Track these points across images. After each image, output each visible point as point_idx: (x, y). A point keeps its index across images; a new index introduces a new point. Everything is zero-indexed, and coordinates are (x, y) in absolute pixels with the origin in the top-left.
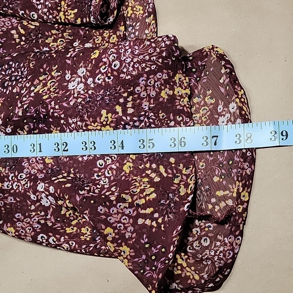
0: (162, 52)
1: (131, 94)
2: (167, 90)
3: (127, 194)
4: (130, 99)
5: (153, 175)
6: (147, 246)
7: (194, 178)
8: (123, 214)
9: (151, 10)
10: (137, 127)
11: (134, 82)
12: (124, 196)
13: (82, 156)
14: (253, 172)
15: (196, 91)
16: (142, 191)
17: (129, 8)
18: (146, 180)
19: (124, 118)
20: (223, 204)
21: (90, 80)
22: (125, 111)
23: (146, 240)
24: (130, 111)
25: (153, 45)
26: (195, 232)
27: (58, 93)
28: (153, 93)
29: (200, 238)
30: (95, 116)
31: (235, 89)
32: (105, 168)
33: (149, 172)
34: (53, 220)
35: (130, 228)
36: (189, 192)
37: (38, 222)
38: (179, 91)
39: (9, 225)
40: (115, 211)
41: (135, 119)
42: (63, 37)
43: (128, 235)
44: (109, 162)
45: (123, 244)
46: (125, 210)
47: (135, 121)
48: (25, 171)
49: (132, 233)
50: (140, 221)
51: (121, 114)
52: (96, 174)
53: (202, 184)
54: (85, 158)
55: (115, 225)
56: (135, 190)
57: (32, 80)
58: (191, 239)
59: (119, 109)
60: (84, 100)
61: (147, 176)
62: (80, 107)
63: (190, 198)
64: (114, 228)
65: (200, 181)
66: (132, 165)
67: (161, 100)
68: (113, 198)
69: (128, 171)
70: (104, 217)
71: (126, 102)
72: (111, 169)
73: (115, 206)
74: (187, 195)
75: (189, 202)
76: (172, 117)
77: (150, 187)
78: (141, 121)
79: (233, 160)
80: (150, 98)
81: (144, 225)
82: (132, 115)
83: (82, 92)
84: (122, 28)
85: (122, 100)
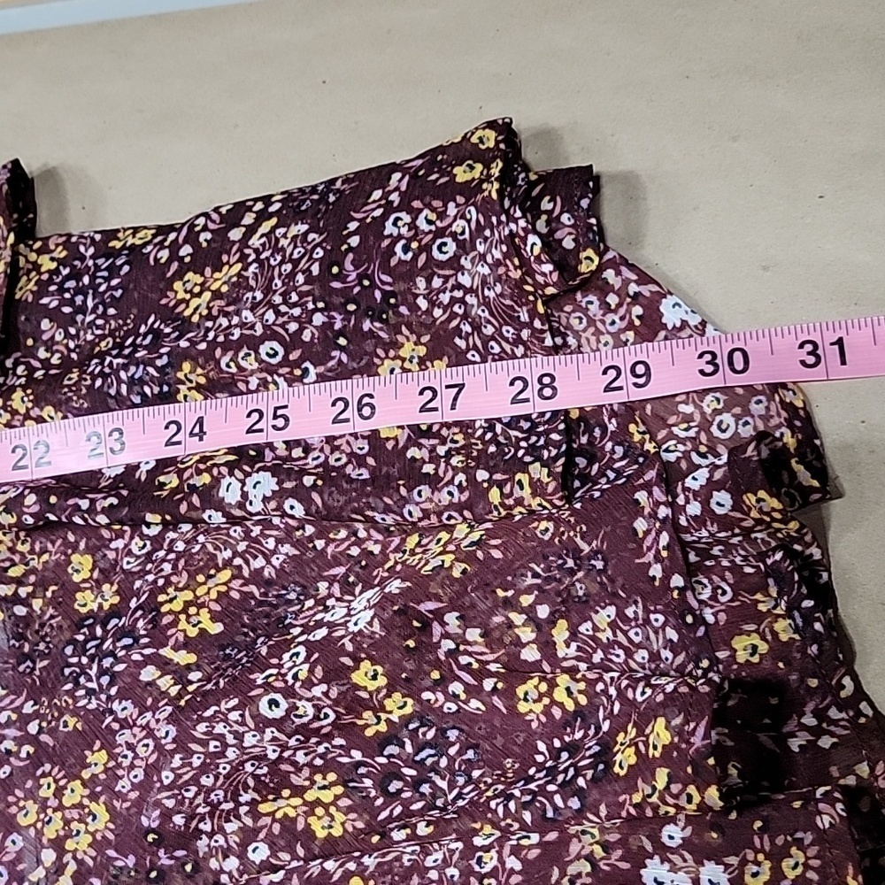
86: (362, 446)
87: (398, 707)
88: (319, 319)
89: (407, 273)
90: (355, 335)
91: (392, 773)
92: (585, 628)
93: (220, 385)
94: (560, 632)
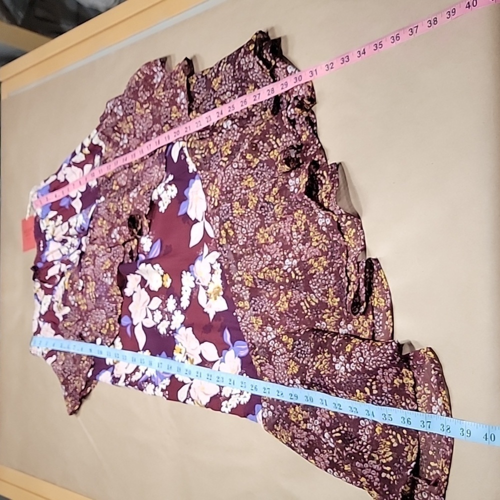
0: (388, 357)
1: (374, 380)
2: (398, 379)
3: (375, 453)
4: (374, 383)
5: (393, 440)
6: (387, 493)
7: (417, 449)
8: (372, 469)
9: (389, 305)
10: (380, 404)
11: (375, 372)
12: (373, 455)
13: (351, 415)
14: (452, 454)
15: (419, 382)
16: (385, 453)
17: (375, 299)
18: (388, 443)
19: (371, 397)
20: (434, 472)
21: (348, 365)
22: (371, 391)
23: (387, 489)
24: (375, 392)
25: (382, 351)
26: (418, 487)
27: (329, 371)
28: (389, 381)
29: (421, 492)
30: (354, 393)
31: (439, 389)
32: (365, 427)
33: (391, 437)
34: (337, 457)
35: (377, 479)
36: (413, 460)
37: (328, 459)
38: (405, 380)
39: (311, 458)
40: (367, 466)
41: (379, 398)
42: (333, 316)
43: (375, 484)
44: (367, 423)
45: (373, 489)
46: (373, 465)
47: (378, 400)
48: (318, 418)
49: (378, 482)
50: (383, 475)
51: (369, 394)
52: (360, 430)
53: (423, 454)
54: (353, 417)
55: (367, 476)
56: (380, 451)
57: (313, 357)
58: (416, 491)
59: (367, 390)
60: (345, 380)
61: (390, 440)
62: (343, 385)
63: (413, 465)
64: (367, 478)
65: (421, 451)
66: (381, 429)
67: (395, 386)
68: (366, 457)
69: (379, 433)
70: (359, 470)
71: (372, 385)
72: (369, 429)
73: (367, 462)
74: (412, 462)
75: (412, 468)
76: (403, 399)
77: (390, 451)
78: (383, 400)
79: (440, 441)
80: (388, 384)
81: (386, 478)
82: (377, 395)
83: (344, 374)
84: (371, 317)
85: (368, 384)
86: (246, 110)
87: (256, 161)
88: (234, 85)
89: (246, 71)
90: (241, 86)
91: (257, 174)
92: (282, 139)
93: (223, 103)
94: (278, 141)
